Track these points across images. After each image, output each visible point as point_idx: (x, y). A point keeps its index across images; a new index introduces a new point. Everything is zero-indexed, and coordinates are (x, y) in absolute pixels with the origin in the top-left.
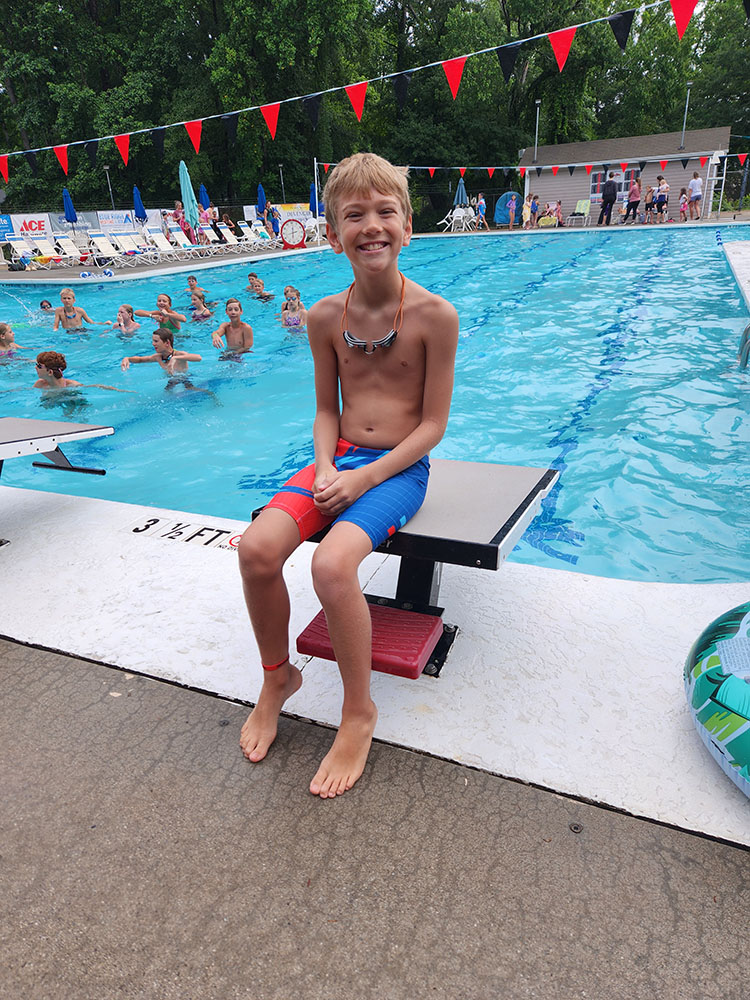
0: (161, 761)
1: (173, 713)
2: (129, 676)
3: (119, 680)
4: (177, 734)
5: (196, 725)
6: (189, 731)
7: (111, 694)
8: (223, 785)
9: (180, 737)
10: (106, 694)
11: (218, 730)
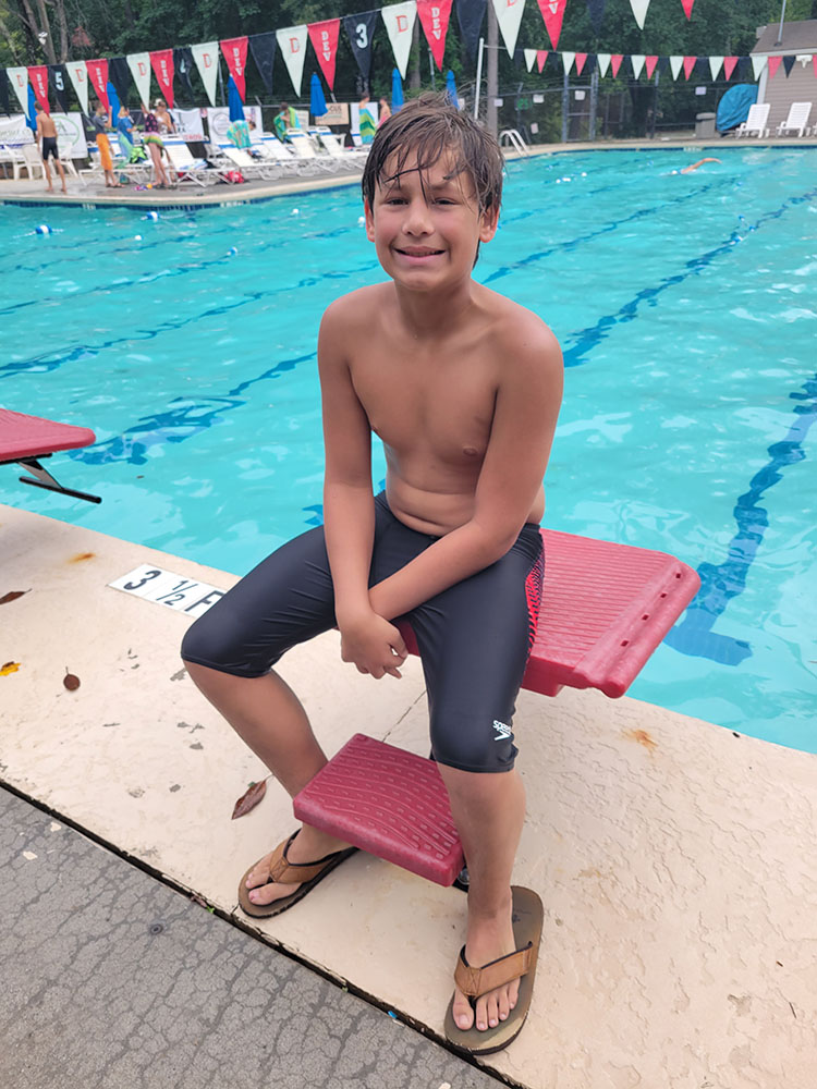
0: (54, 983)
1: (94, 900)
2: (56, 826)
3: (41, 830)
4: (91, 938)
5: (118, 925)
6: (106, 936)
7: (25, 854)
8: (125, 1044)
9: (92, 946)
10: (18, 853)
11: (145, 940)
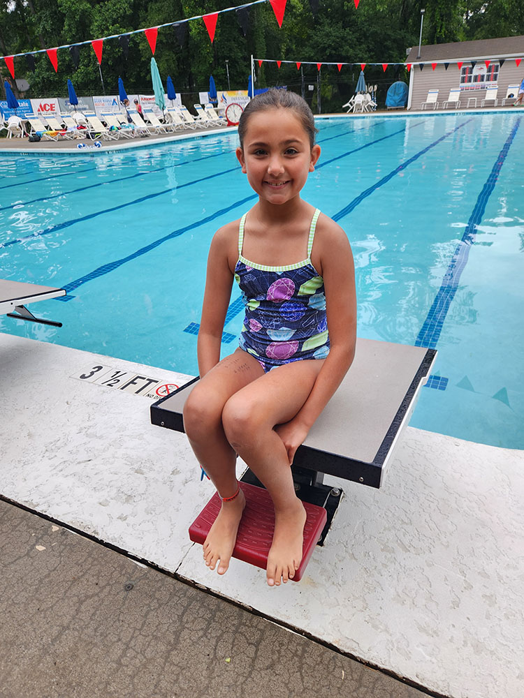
0: (68, 628)
1: (86, 572)
2: (55, 528)
3: (46, 531)
4: (87, 597)
5: (104, 587)
6: (97, 594)
7: (37, 547)
8: (119, 663)
9: (89, 601)
10: (32, 547)
